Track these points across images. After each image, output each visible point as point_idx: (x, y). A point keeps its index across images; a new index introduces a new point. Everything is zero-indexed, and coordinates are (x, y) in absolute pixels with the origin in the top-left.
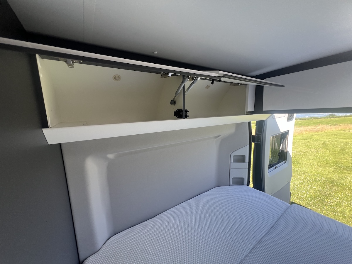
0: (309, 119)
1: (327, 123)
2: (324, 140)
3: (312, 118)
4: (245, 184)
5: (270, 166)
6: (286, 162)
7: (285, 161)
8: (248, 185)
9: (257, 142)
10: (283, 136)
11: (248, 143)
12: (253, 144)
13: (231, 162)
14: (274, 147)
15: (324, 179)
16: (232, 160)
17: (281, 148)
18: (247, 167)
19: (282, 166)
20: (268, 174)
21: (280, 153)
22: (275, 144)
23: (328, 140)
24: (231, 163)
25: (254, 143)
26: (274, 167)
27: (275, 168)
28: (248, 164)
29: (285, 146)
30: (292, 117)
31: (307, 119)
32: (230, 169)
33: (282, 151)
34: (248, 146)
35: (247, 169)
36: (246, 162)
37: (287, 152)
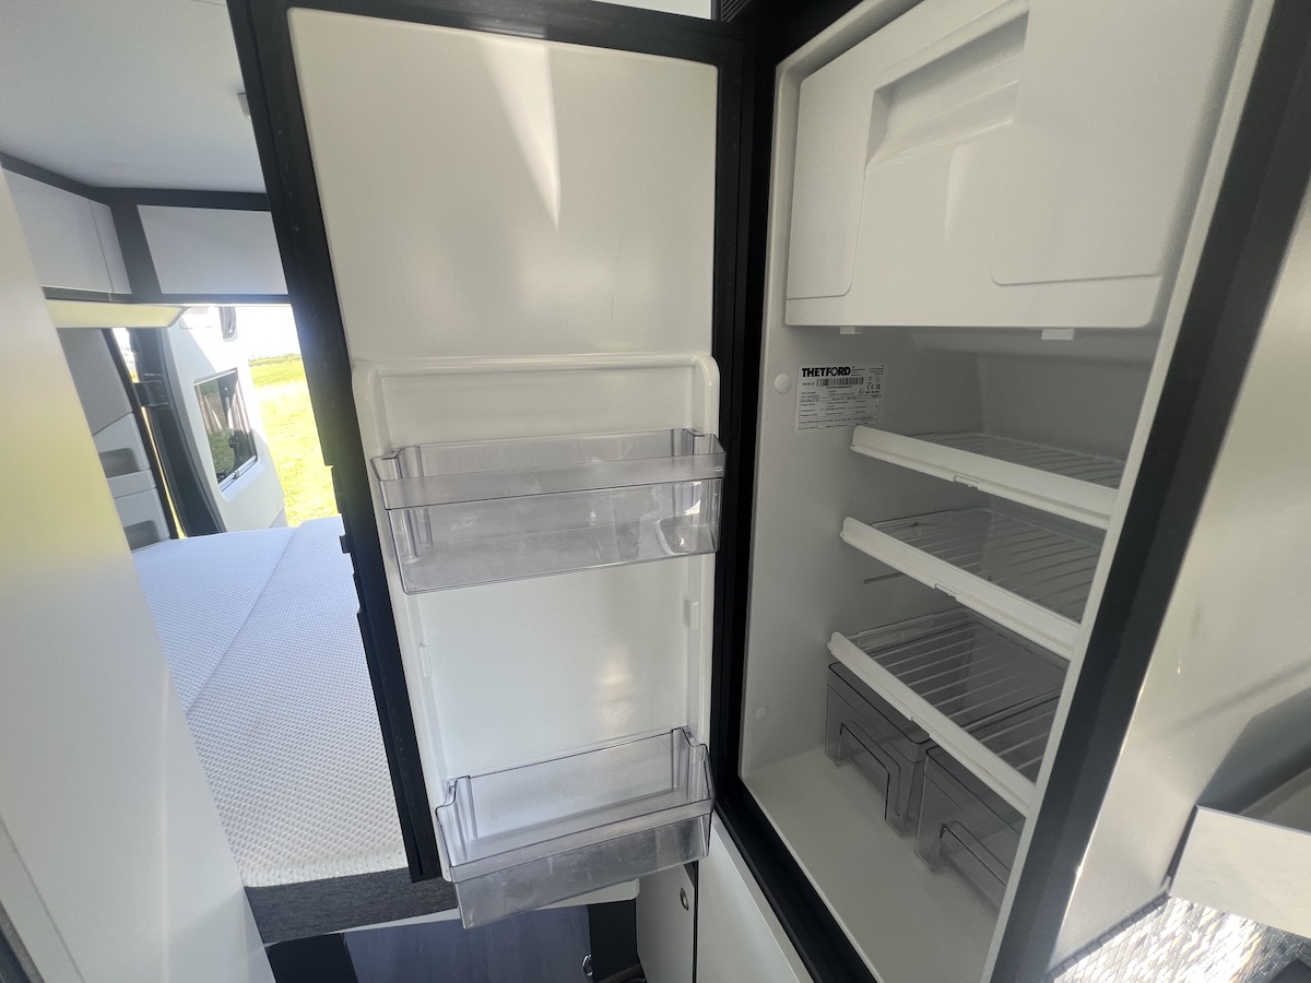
4: (161, 537)
5: (221, 476)
6: (256, 460)
7: (253, 458)
8: (174, 535)
9: (157, 402)
10: (223, 389)
11: (129, 408)
12: (144, 411)
17: (231, 426)
18: (153, 484)
19: (250, 471)
20: (223, 496)
21: (232, 440)
22: (209, 417)
25: (146, 408)
26: (232, 475)
27: (235, 478)
28: (149, 473)
29: (240, 418)
30: (234, 329)
33: (238, 433)
34: (131, 417)
35: (155, 492)
36: (141, 467)
37: (251, 433)
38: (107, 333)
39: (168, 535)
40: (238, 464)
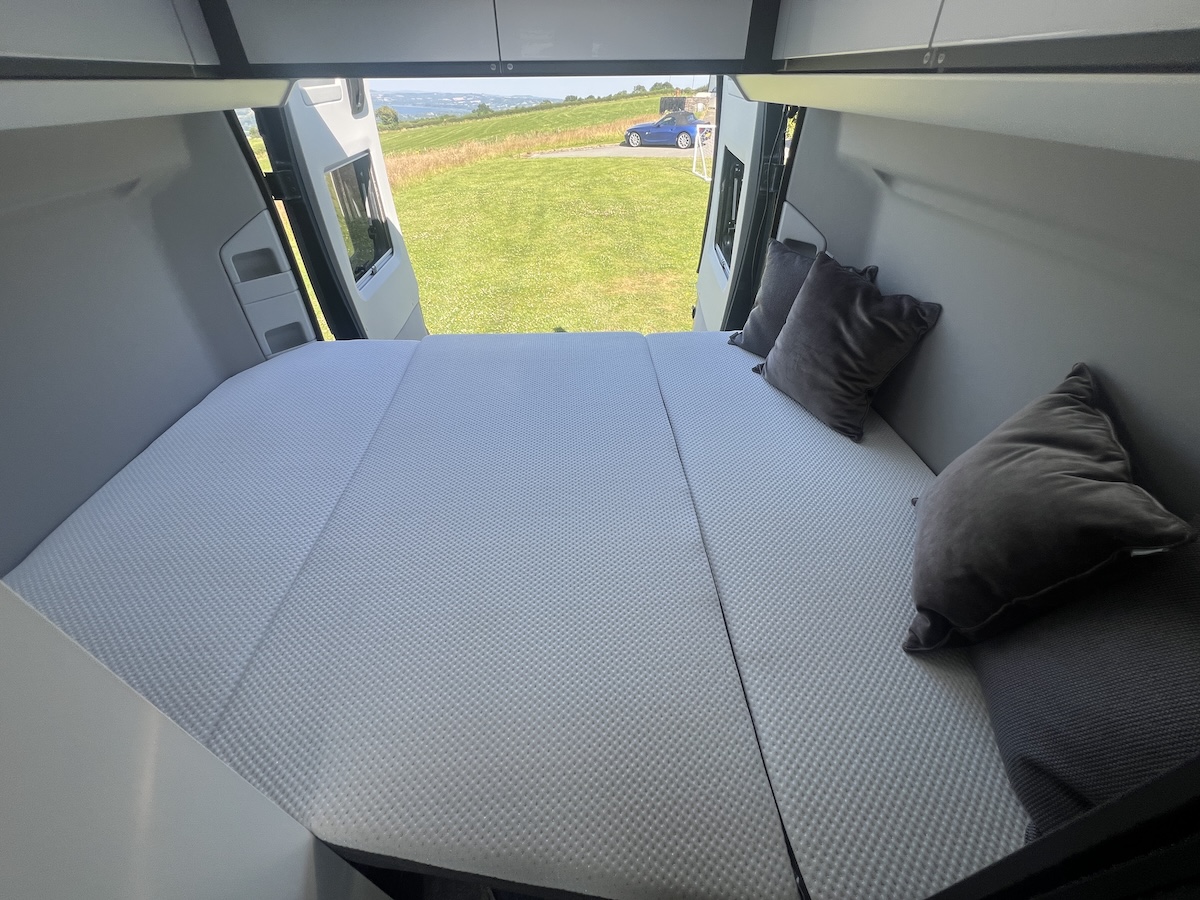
0: (437, 123)
1: (479, 134)
2: (479, 186)
3: (442, 118)
4: (308, 338)
5: (359, 273)
6: (392, 253)
7: (390, 251)
8: (319, 337)
9: (291, 196)
10: (357, 175)
11: (263, 204)
12: (279, 205)
13: (234, 281)
14: (350, 214)
15: (493, 288)
16: (235, 276)
17: (369, 215)
18: (295, 286)
19: (386, 265)
20: (360, 294)
21: (371, 229)
22: (350, 205)
23: (487, 185)
24: (236, 286)
25: (281, 202)
26: (369, 272)
27: (373, 274)
28: (290, 274)
29: (376, 206)
31: (434, 123)
32: (245, 306)
33: (375, 222)
34: (266, 213)
35: (297, 293)
36: (282, 269)
37: (386, 222)
38: (230, 116)
39: (313, 336)
40: (377, 257)
